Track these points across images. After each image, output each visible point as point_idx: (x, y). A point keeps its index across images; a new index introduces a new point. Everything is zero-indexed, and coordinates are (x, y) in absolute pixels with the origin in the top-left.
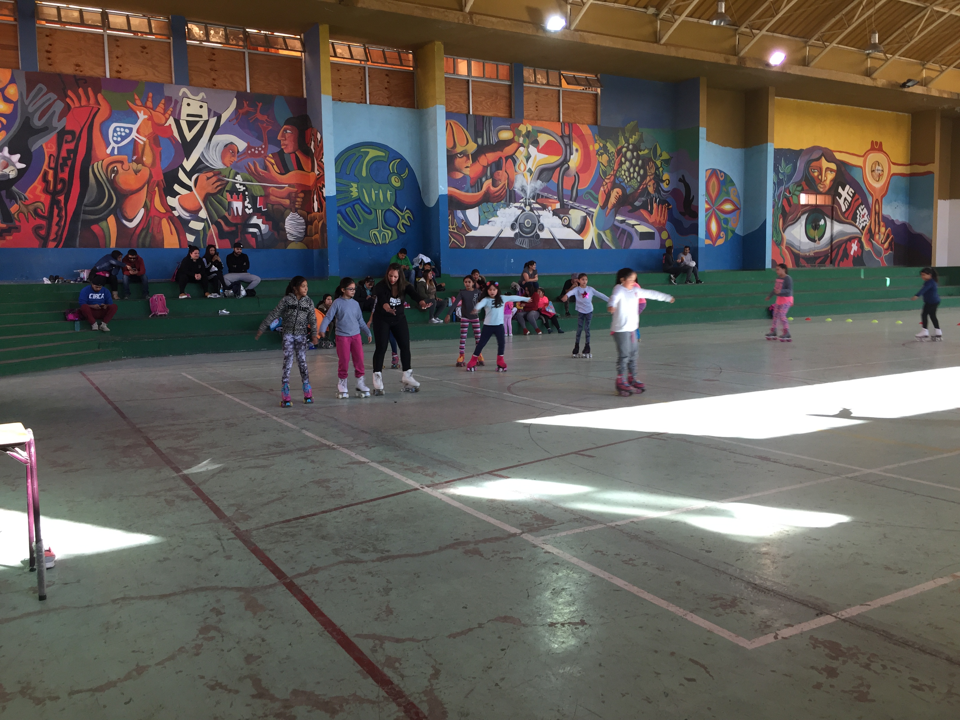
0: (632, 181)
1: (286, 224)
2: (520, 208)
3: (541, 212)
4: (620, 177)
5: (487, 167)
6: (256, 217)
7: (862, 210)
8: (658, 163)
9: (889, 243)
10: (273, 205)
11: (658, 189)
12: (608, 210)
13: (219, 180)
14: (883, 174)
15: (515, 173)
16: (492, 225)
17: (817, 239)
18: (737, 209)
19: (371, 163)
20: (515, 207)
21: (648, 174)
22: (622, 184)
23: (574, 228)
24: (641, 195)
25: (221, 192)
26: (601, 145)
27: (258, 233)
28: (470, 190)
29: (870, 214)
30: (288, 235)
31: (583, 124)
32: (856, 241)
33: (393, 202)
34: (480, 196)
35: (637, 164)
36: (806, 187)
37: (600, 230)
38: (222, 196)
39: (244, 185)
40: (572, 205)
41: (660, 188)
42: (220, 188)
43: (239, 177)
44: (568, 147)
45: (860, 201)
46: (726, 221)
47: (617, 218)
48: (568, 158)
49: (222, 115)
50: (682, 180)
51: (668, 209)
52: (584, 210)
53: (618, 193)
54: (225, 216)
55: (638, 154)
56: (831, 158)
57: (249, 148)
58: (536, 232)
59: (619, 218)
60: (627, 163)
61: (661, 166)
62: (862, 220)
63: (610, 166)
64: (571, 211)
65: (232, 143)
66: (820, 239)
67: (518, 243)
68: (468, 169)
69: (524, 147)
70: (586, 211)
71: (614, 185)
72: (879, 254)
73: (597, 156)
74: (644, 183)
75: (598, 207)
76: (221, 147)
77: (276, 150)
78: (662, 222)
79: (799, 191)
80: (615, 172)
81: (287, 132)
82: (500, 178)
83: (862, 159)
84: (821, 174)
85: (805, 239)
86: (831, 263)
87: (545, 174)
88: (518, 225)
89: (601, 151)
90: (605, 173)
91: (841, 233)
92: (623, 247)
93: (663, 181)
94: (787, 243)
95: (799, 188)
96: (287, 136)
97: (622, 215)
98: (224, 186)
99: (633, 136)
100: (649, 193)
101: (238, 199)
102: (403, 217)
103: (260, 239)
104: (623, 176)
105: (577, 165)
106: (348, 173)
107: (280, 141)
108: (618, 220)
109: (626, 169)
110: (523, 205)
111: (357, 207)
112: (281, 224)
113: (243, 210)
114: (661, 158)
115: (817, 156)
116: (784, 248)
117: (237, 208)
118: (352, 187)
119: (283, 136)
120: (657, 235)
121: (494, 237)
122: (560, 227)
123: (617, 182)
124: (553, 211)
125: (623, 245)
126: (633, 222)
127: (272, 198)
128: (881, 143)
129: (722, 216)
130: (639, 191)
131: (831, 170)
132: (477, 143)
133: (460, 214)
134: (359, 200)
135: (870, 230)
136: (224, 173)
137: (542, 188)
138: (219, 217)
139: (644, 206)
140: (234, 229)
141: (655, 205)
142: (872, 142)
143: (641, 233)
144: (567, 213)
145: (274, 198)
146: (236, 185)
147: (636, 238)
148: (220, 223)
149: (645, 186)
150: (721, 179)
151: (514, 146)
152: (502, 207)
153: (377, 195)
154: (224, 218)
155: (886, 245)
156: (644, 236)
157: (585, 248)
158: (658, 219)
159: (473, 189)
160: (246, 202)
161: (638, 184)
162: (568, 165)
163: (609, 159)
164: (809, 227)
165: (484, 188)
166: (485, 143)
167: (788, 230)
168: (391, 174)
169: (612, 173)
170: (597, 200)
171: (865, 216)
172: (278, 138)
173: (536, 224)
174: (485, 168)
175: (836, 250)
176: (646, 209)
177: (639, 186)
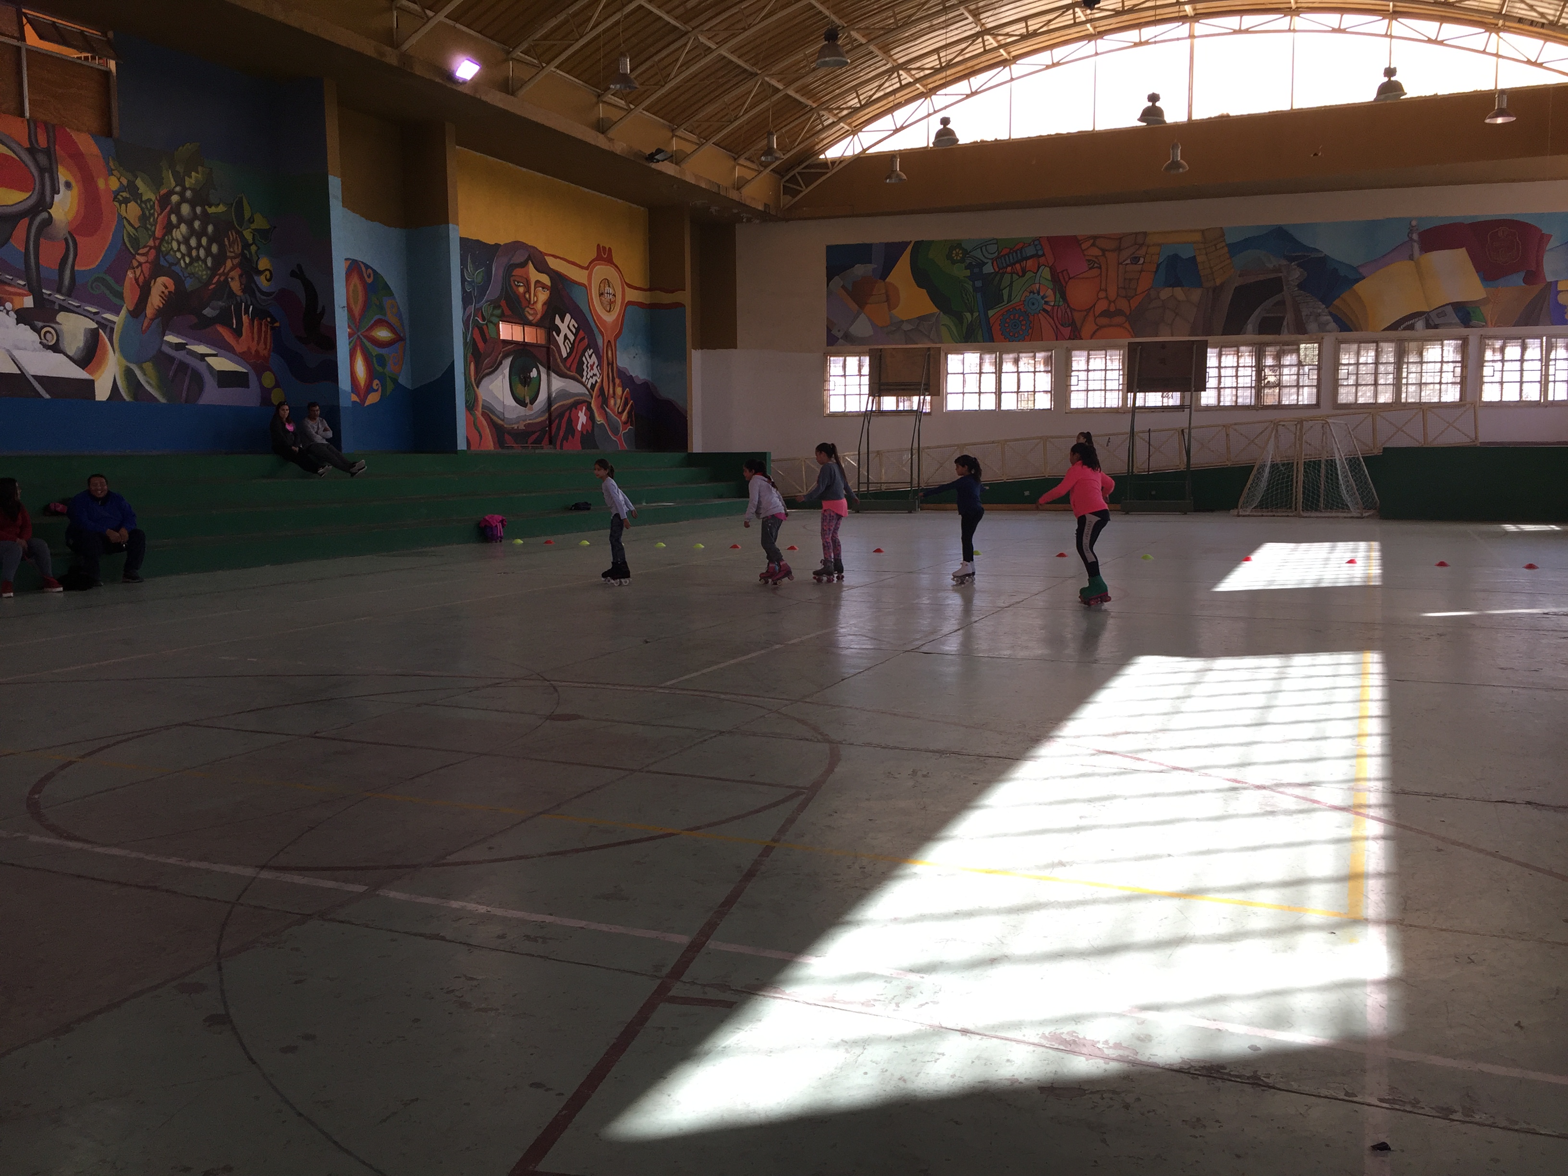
0: (196, 265)
4: (168, 253)
7: (590, 357)
8: (248, 235)
9: (628, 413)
11: (249, 288)
12: (147, 321)
14: (615, 301)
17: (527, 401)
18: (399, 339)
22: (173, 268)
23: (70, 354)
24: (216, 295)
26: (125, 182)
29: (600, 365)
31: (78, 130)
32: (584, 408)
35: (203, 232)
36: (508, 312)
37: (130, 362)
40: (64, 304)
44: (47, 175)
45: (586, 340)
46: (381, 360)
47: (168, 338)
48: (48, 199)
50: (298, 274)
51: (273, 328)
52: (91, 316)
53: (166, 288)
55: (204, 211)
56: (543, 267)
59: (171, 338)
60: (183, 228)
61: (254, 242)
62: (591, 374)
63: (147, 229)
64: (61, 317)
66: (533, 401)
70: (97, 318)
71: (157, 270)
72: (616, 431)
74: (222, 270)
75: (123, 312)
78: (261, 352)
79: (498, 317)
80: (157, 242)
83: (586, 272)
84: (528, 290)
85: (510, 401)
86: (551, 442)
89: (124, 194)
90: (135, 241)
91: (564, 394)
92: (182, 400)
93: (260, 273)
94: (484, 407)
95: (498, 312)
97: (178, 333)
99: (193, 174)
100: (232, 294)
104: (175, 252)
105: (70, 218)
108: (170, 345)
109: (180, 238)
114: (253, 226)
115: (522, 259)
116: (479, 413)
120: (253, 378)
122: (34, 350)
123: (162, 262)
124: (17, 312)
125: (184, 395)
126: (201, 349)
128: (610, 249)
129: (375, 351)
130: (211, 287)
131: (544, 287)
135: (601, 389)
139: (223, 319)
142: (598, 245)
143: (219, 372)
144: (51, 319)
147: (210, 383)
149: (222, 279)
150: (369, 281)
155: (624, 416)
156: (225, 379)
157: (98, 398)
158: (254, 345)
161: (209, 273)
162: (49, 213)
163: (144, 214)
164: (516, 379)
167: (485, 382)
169: (151, 243)
170: (120, 296)
171: (595, 367)
175: (557, 421)
176: (228, 324)
177: (211, 278)
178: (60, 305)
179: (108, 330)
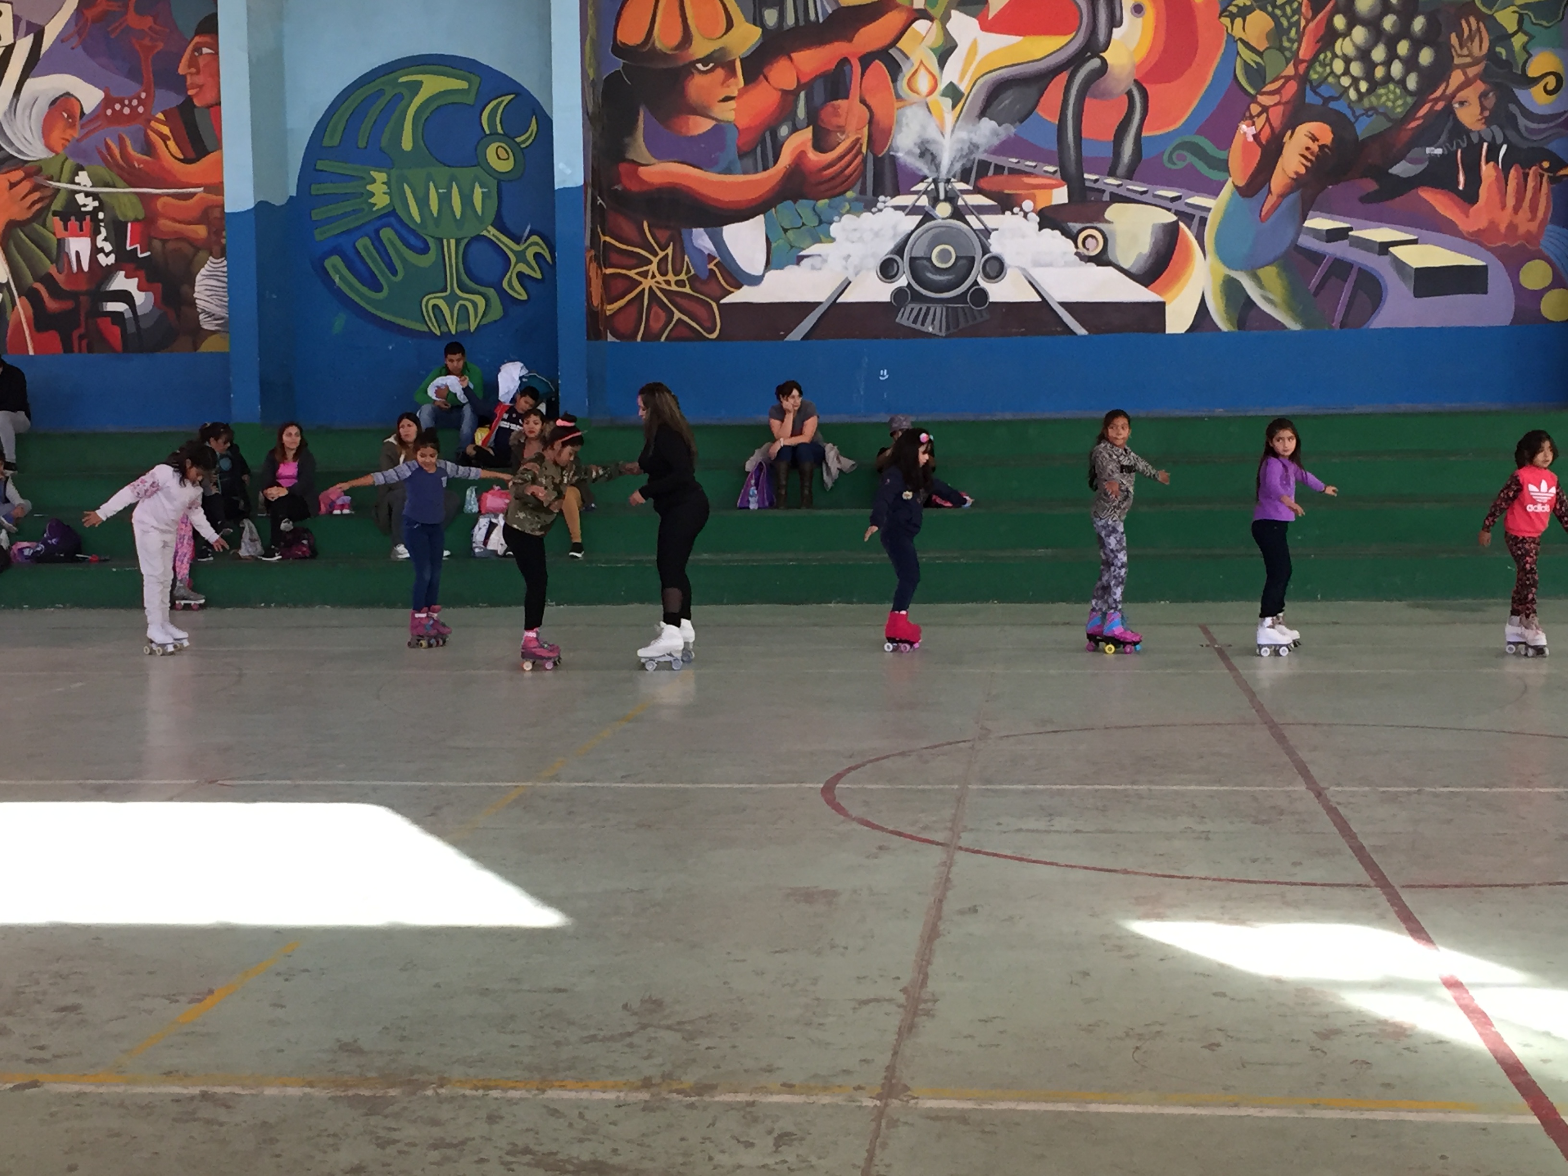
0: (1382, 91)
1: (196, 289)
2: (913, 210)
3: (991, 220)
4: (1323, 81)
5: (795, 93)
6: (122, 274)
8: (1507, 18)
10: (164, 242)
11: (1503, 112)
12: (1272, 200)
13: (36, 188)
15: (897, 104)
16: (813, 268)
19: (427, 113)
20: (897, 208)
21: (1457, 61)
22: (1332, 105)
23: (1126, 266)
24: (1425, 137)
25: (40, 216)
27: (128, 315)
28: (738, 165)
30: (201, 317)
33: (491, 216)
34: (773, 182)
35: (1404, 31)
37: (1234, 268)
38: (44, 225)
39: (95, 196)
40: (1119, 191)
41: (1513, 108)
42: (38, 206)
43: (83, 178)
47: (1311, 223)
48: (1102, 37)
49: (46, 28)
51: (1552, 180)
52: (1168, 204)
53: (1314, 139)
54: (50, 276)
57: (107, 102)
58: (976, 283)
60: (1359, 34)
61: (1520, 29)
63: (1281, 49)
65: (68, 94)
67: (904, 319)
68: (732, 104)
69: (931, 19)
70: (1177, 205)
71: (1298, 114)
73: (1226, 21)
74: (1438, 93)
75: (1227, 191)
76: (42, 106)
77: (174, 100)
78: (1522, 230)
80: (1302, 68)
81: (201, 54)
82: (841, 121)
87: (1007, 100)
88: (904, 264)
90: (1257, 75)
92: (1336, 324)
93: (1530, 82)
96: (202, 62)
97: (1330, 211)
98: (47, 201)
100: (1459, 130)
101: (80, 233)
102: (521, 257)
103: (131, 329)
104: (1339, 77)
105: (1138, 59)
106: (362, 144)
107: (184, 77)
108: (1315, 233)
110: (924, 201)
111: (387, 234)
112: (185, 288)
113: (93, 260)
114: (1521, 1)
117: (77, 253)
118: (374, 181)
119: (193, 62)
120: (1498, 278)
121: (820, 303)
122: (1067, 264)
123: (1310, 98)
124: (1041, 213)
125: (1339, 316)
126: (1382, 234)
127: (165, 224)
130: (1413, 124)
132: (762, 25)
133: (701, 239)
134: (390, 216)
136: (47, 171)
137: (996, 142)
138: (36, 280)
139: (1437, 177)
140: (68, 305)
141: (1487, 171)
143: (1417, 269)
144: (1097, 217)
145: (169, 223)
146: (77, 196)
147: (1399, 289)
148: (37, 291)
149: (1440, 106)
151: (892, 20)
152: (848, 212)
153: (445, 199)
154: (48, 280)
156: (1435, 281)
157: (1167, 332)
158: (1504, 219)
159: (748, 162)
160: (100, 238)
161: (1410, 100)
162: (1104, 61)
165: (786, 158)
166: (790, 20)
168: (484, 139)
169: (1290, 71)
170: (1223, 166)
172: (182, 70)
173: (972, 260)
174: (789, 97)
176: (1448, 184)
177: (1416, 107)
178: (1112, 194)
179: (1196, 221)
